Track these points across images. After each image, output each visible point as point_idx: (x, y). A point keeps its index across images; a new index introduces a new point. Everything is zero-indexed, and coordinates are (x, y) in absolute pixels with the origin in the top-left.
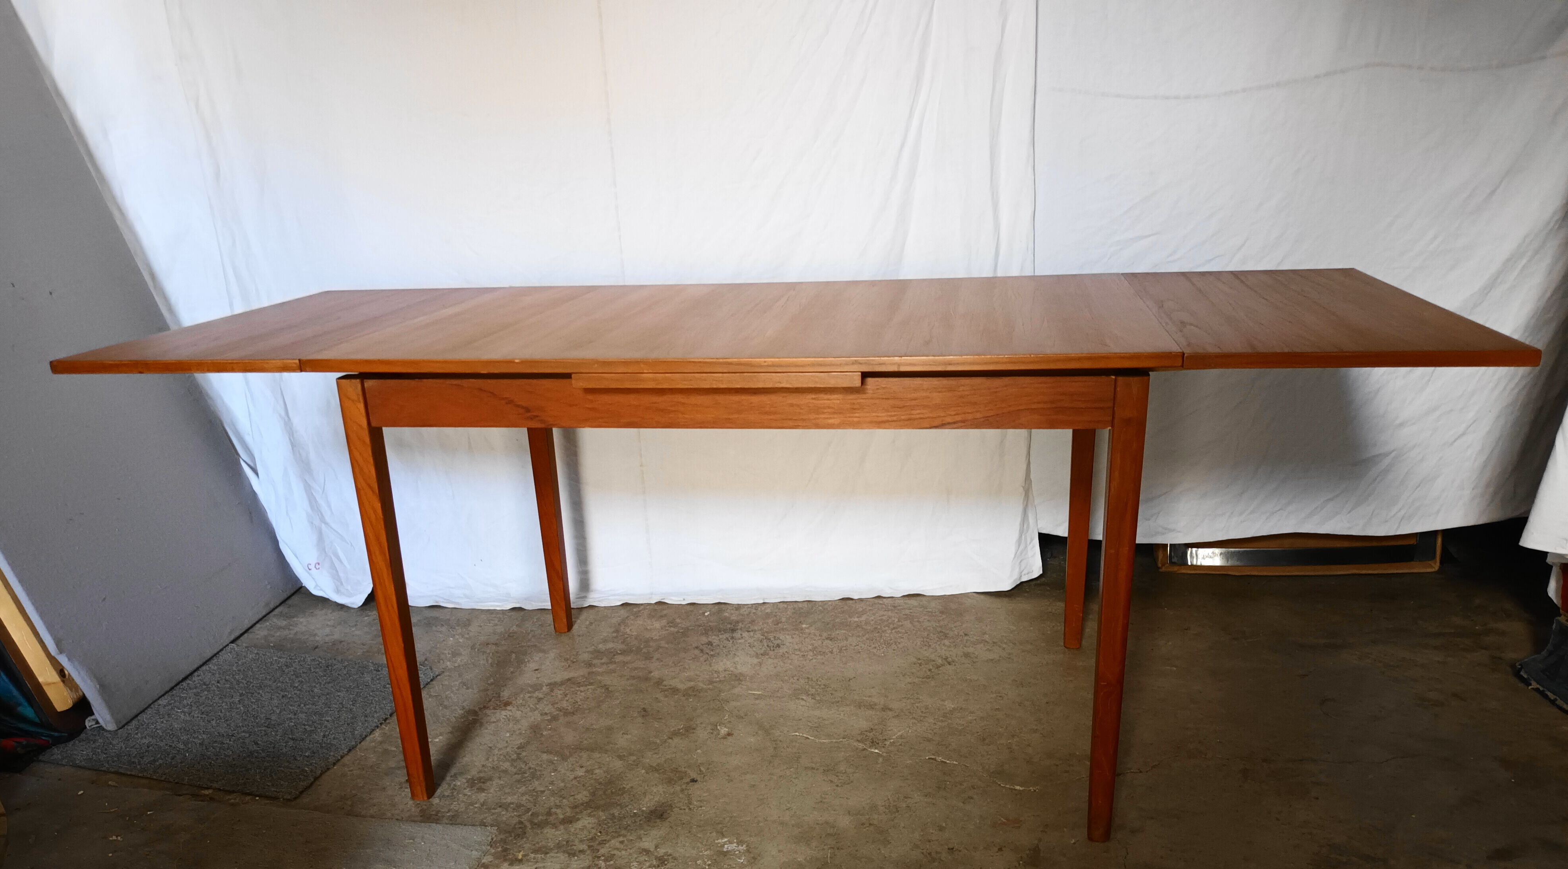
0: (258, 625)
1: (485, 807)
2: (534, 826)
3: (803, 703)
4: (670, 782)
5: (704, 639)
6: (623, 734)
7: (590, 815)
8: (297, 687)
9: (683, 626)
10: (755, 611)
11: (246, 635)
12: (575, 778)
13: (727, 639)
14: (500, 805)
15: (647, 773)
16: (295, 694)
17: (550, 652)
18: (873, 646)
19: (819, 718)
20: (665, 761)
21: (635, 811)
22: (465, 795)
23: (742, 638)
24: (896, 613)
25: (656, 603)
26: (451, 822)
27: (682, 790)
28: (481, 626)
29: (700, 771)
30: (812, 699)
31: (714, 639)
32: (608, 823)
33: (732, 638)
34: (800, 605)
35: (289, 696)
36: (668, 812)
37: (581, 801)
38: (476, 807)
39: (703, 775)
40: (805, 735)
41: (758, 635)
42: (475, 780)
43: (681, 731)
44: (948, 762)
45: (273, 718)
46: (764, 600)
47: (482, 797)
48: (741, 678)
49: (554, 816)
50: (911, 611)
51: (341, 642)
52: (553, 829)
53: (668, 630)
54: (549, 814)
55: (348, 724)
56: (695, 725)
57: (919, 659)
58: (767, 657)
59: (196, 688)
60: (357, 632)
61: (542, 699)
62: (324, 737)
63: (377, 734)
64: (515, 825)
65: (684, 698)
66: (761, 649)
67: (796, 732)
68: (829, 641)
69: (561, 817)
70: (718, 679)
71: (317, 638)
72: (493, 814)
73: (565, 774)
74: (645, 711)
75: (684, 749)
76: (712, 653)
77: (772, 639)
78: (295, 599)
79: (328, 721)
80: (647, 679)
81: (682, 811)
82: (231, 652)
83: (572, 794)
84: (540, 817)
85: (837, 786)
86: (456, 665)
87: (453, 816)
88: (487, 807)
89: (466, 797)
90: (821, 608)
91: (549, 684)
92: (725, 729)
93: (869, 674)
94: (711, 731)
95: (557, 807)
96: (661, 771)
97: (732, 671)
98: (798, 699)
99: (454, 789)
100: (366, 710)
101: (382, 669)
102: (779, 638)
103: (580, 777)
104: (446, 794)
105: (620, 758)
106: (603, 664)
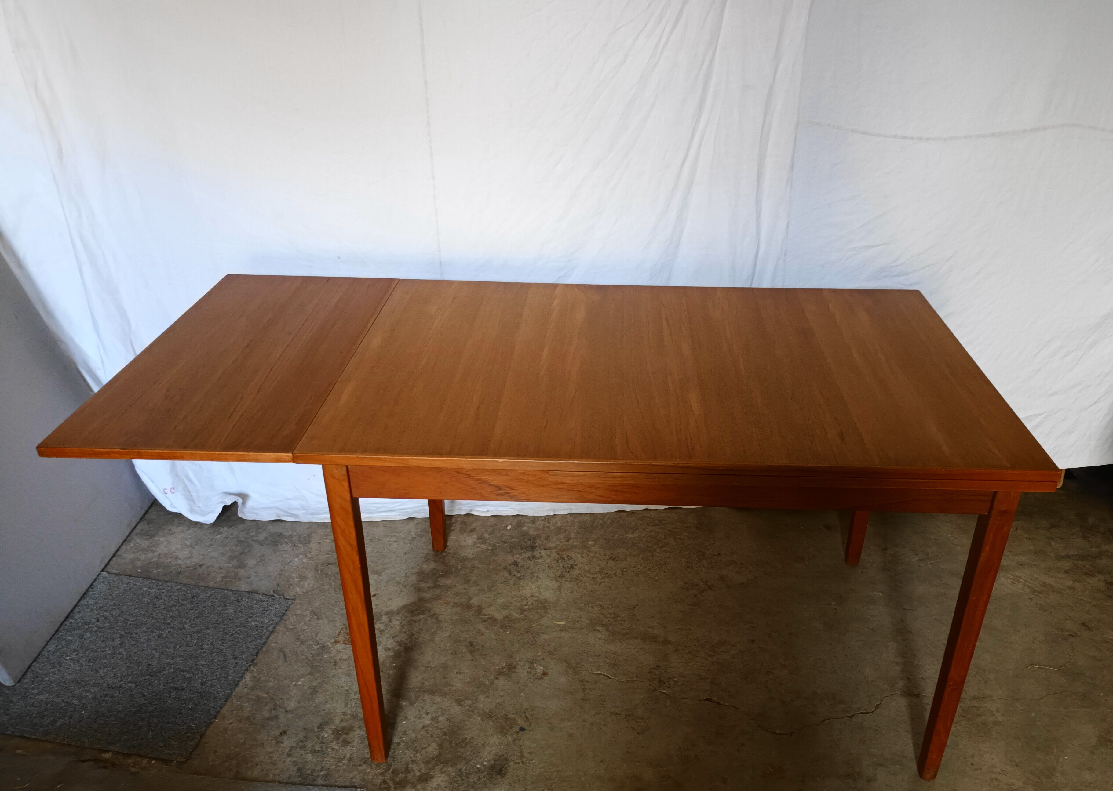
0: (123, 547)
1: (352, 764)
2: (397, 786)
3: (599, 635)
4: (503, 731)
5: (510, 559)
6: (457, 673)
7: (442, 772)
8: (169, 624)
9: (491, 542)
10: (547, 525)
11: (114, 558)
12: (424, 727)
13: (529, 558)
14: (364, 760)
15: (483, 720)
16: (169, 632)
17: (383, 573)
18: (648, 567)
19: (614, 654)
20: (496, 708)
21: (478, 766)
22: (333, 749)
23: (541, 556)
24: (663, 528)
25: (466, 515)
26: (325, 783)
27: (514, 741)
28: (320, 543)
29: (527, 718)
30: (607, 630)
31: (518, 558)
32: (458, 780)
33: (533, 557)
34: (585, 518)
35: (165, 635)
36: (506, 767)
37: (432, 756)
38: (344, 764)
39: (529, 723)
40: (605, 674)
41: (554, 555)
42: (339, 731)
43: (505, 670)
44: (721, 703)
45: (154, 663)
46: (554, 512)
47: (348, 751)
48: (546, 605)
49: (412, 774)
50: (673, 526)
51: (201, 566)
52: (413, 789)
53: (478, 547)
54: (407, 770)
55: (221, 669)
56: (514, 663)
57: (686, 583)
58: (564, 580)
59: (79, 628)
60: (215, 554)
61: (384, 631)
62: (202, 685)
63: (248, 677)
64: (381, 785)
65: (502, 630)
66: (558, 570)
67: (598, 670)
68: (612, 562)
69: (418, 774)
70: (527, 607)
71: (180, 562)
72: (360, 772)
73: (414, 722)
74: (471, 645)
75: (509, 692)
76: (519, 575)
77: (566, 558)
78: (152, 515)
79: (203, 666)
80: (468, 606)
81: (517, 766)
82: (103, 582)
83: (424, 746)
84: (400, 775)
85: (638, 733)
86: (305, 591)
87: (326, 775)
88: (354, 764)
89: (334, 752)
90: (601, 522)
91: (387, 613)
92: (540, 667)
93: (649, 600)
94: (530, 670)
95: (413, 762)
96: (494, 718)
97: (538, 597)
98: (595, 630)
99: (322, 742)
100: (235, 651)
101: (242, 599)
102: (571, 558)
103: (427, 726)
104: (317, 748)
105: (459, 702)
106: (429, 588)
